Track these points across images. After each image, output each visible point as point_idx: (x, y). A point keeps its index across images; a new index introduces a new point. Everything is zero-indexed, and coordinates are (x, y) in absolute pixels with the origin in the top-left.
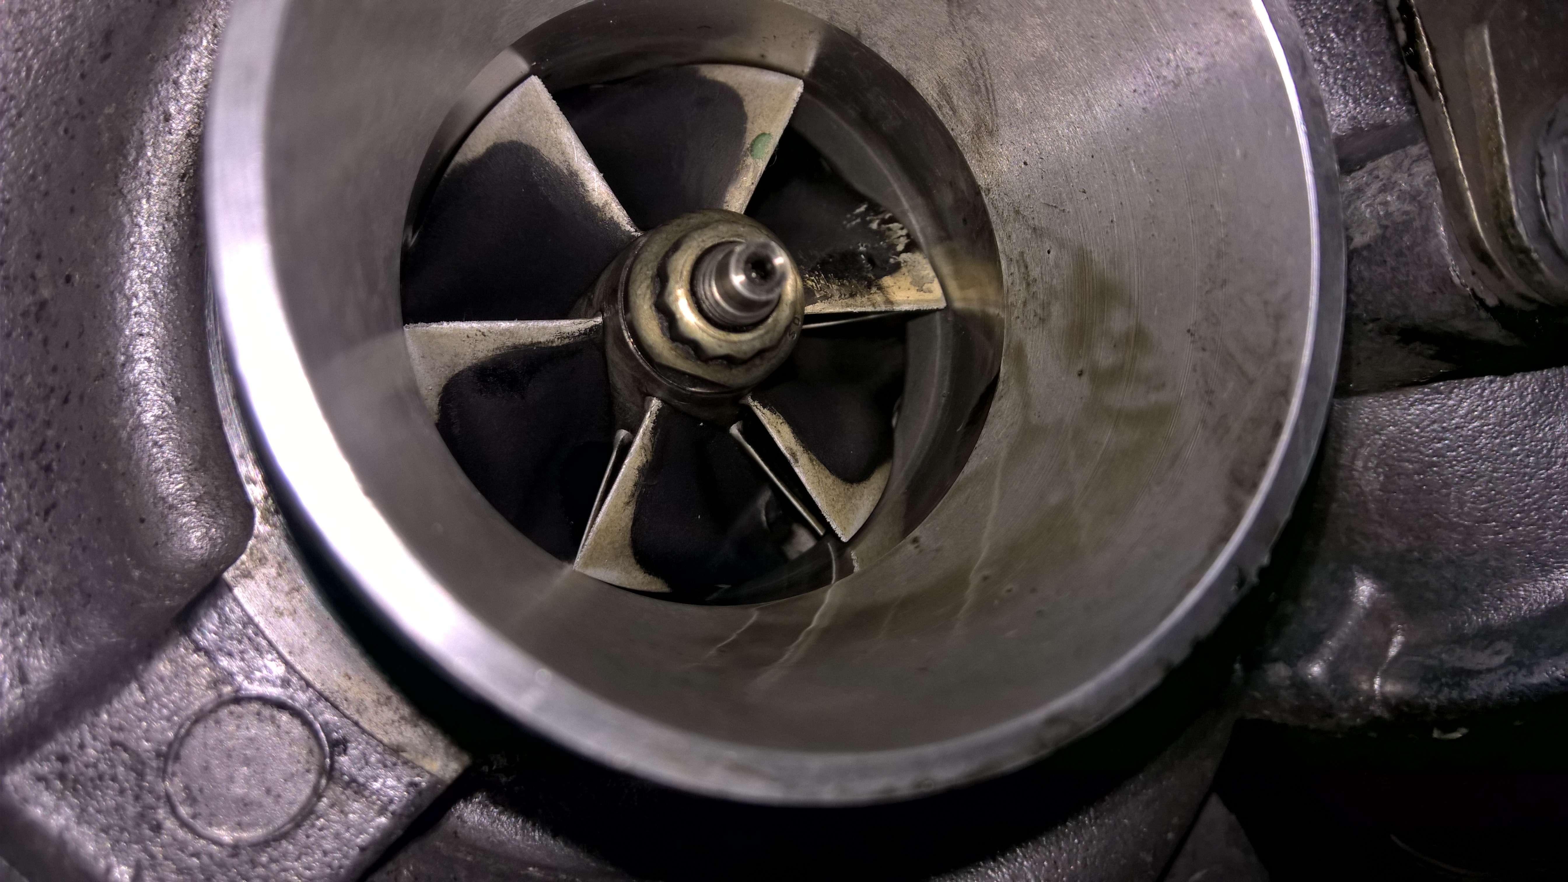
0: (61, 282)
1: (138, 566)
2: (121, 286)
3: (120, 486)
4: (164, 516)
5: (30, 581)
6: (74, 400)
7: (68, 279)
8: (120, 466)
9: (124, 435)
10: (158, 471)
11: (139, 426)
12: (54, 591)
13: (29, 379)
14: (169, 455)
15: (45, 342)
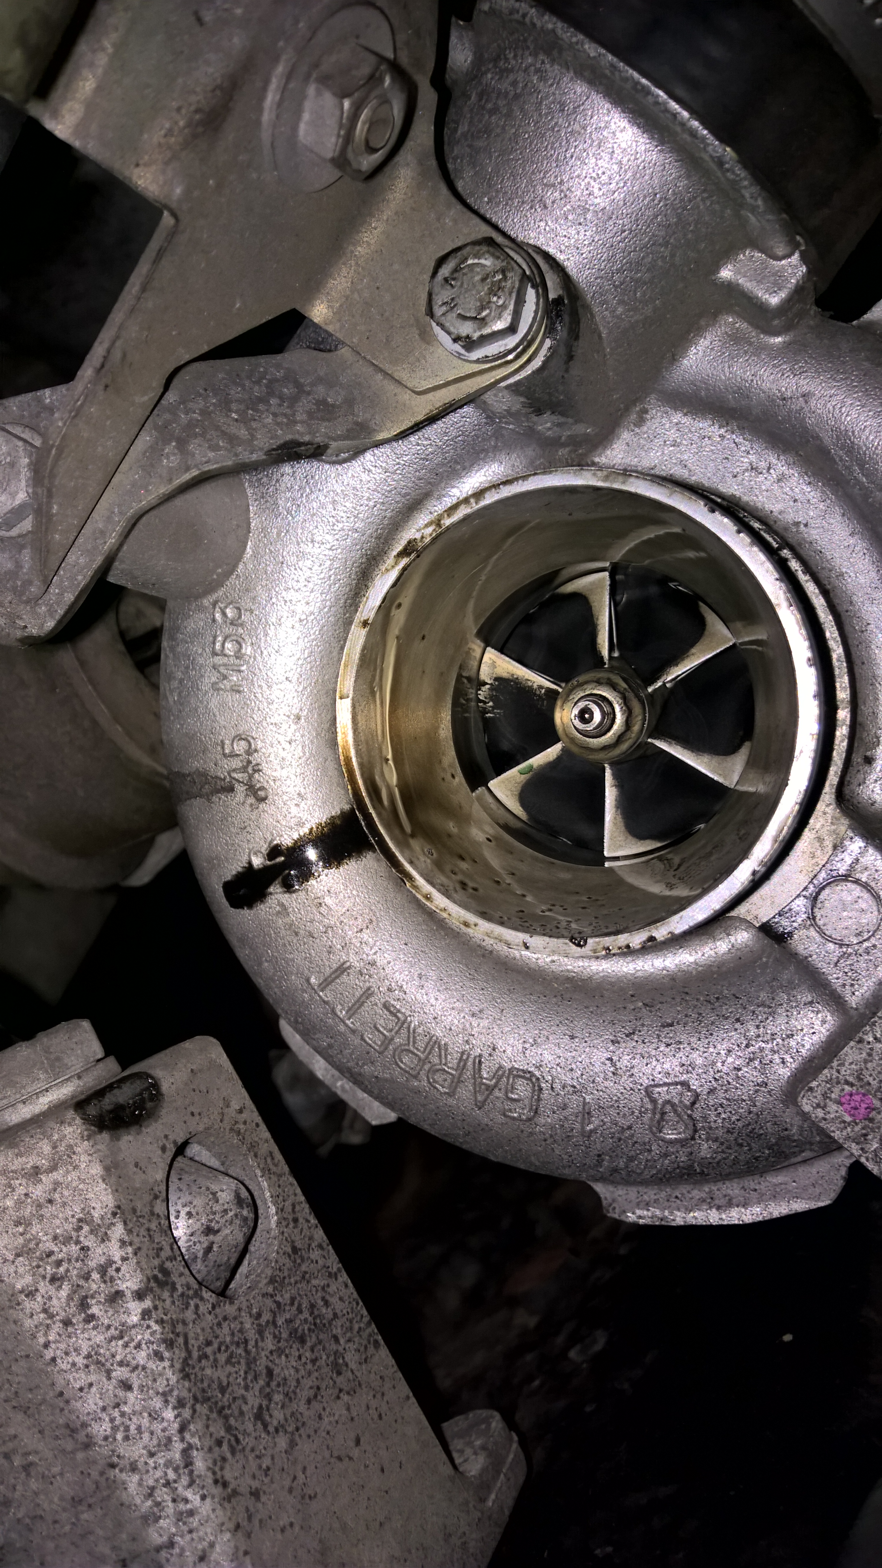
0: (634, 999)
1: (761, 959)
2: (631, 974)
3: (724, 969)
4: (738, 949)
5: (768, 1003)
6: (686, 990)
7: (632, 996)
8: (715, 969)
9: (700, 968)
10: (716, 953)
11: (696, 963)
12: (772, 993)
13: (679, 1008)
14: (707, 949)
15: (661, 1003)
